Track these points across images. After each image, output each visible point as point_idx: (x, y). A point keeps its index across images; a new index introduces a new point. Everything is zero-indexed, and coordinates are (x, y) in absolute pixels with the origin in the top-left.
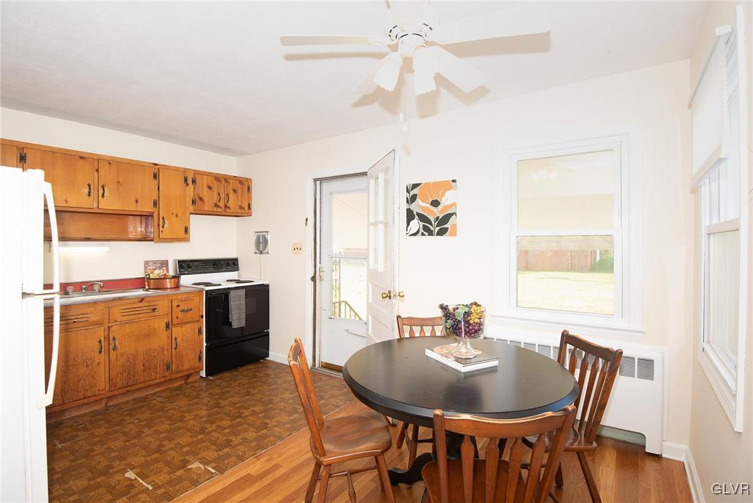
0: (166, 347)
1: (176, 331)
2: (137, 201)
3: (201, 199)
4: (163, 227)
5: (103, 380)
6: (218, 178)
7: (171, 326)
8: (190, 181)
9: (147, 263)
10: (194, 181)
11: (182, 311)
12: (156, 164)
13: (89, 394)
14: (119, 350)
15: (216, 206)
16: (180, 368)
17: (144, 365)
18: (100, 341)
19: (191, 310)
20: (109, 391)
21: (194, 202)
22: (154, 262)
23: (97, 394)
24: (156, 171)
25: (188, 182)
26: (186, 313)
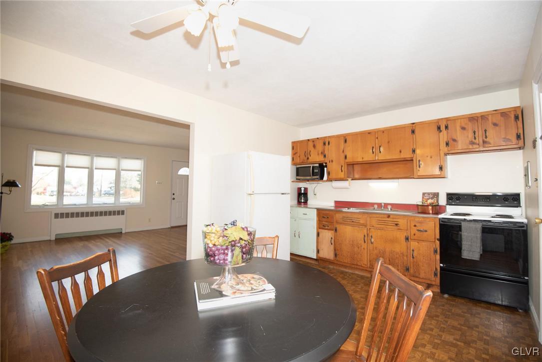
0: (405, 254)
1: (413, 244)
2: (400, 152)
3: (454, 140)
4: (419, 167)
5: (366, 259)
6: (473, 119)
7: (410, 240)
8: (443, 128)
9: (424, 194)
10: (446, 127)
11: (418, 230)
12: (413, 124)
13: (359, 264)
14: (375, 245)
15: (472, 143)
16: (417, 275)
17: (389, 260)
18: (365, 236)
19: (426, 231)
20: (370, 268)
21: (447, 144)
22: (429, 194)
23: (363, 265)
24: (413, 129)
25: (441, 129)
26: (422, 233)
